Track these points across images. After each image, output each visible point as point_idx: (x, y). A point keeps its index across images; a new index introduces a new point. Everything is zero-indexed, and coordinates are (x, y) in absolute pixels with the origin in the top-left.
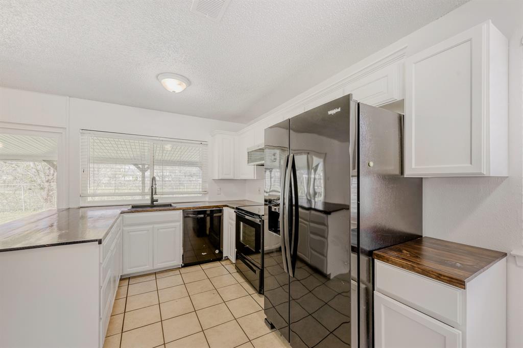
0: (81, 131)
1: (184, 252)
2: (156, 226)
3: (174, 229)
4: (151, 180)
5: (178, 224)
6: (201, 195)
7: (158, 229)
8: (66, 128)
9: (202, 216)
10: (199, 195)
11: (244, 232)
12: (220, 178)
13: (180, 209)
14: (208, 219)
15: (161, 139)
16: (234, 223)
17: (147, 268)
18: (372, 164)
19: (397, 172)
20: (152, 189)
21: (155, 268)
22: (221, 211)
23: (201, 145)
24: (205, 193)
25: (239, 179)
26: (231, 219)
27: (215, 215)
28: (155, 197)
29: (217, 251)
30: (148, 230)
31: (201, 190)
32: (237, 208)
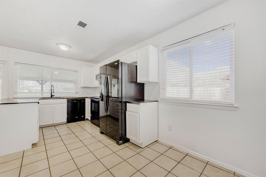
0: (15, 63)
1: (67, 117)
2: (54, 105)
3: (63, 107)
4: (51, 87)
5: (65, 105)
6: (75, 94)
7: (55, 107)
8: (7, 61)
9: (76, 101)
10: (74, 94)
11: (94, 106)
12: (84, 86)
13: (66, 98)
14: (79, 103)
15: (56, 68)
16: (90, 104)
17: (50, 123)
18: (126, 78)
19: (136, 81)
20: (51, 90)
21: (54, 123)
22: (85, 100)
23: (75, 72)
24: (77, 93)
25: (93, 87)
26: (89, 102)
27: (82, 101)
28: (53, 94)
29: (83, 116)
30: (51, 107)
31: (75, 92)
32: (91, 98)
